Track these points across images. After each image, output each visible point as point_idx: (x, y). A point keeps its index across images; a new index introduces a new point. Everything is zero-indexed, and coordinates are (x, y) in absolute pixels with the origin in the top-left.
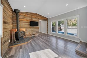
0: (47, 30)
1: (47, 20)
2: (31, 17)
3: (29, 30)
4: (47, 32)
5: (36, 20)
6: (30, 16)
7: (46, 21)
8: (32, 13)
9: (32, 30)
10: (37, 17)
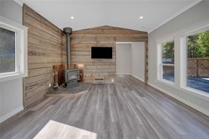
0: (146, 71)
1: (147, 38)
2: (95, 39)
3: (91, 67)
4: (147, 78)
5: (107, 43)
6: (94, 36)
7: (143, 43)
8: (98, 28)
9: (99, 67)
10: (109, 35)
